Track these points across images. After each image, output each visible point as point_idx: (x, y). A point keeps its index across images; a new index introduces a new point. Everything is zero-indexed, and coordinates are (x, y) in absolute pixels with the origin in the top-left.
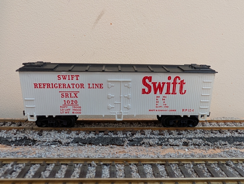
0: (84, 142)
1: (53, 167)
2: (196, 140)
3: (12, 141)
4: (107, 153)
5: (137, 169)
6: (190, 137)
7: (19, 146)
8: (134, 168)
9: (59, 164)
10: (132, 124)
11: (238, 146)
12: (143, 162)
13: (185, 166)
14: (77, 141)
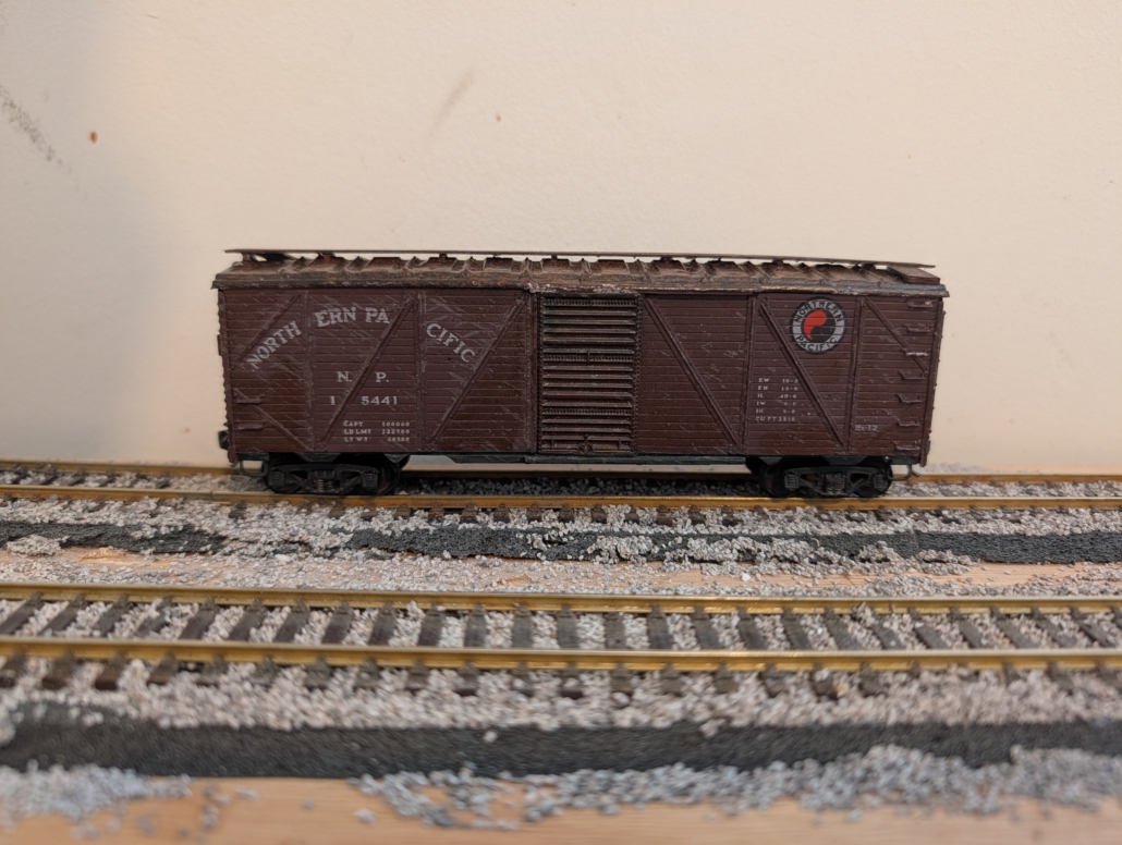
0: (390, 546)
1: (284, 615)
2: (787, 542)
3: (143, 539)
4: (466, 583)
5: (555, 628)
6: (764, 533)
7: (167, 555)
8: (545, 624)
9: (303, 609)
10: (568, 486)
11: (930, 565)
12: (577, 605)
13: (713, 623)
14: (362, 541)
